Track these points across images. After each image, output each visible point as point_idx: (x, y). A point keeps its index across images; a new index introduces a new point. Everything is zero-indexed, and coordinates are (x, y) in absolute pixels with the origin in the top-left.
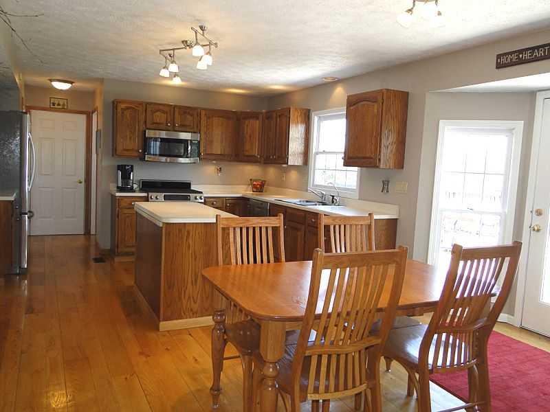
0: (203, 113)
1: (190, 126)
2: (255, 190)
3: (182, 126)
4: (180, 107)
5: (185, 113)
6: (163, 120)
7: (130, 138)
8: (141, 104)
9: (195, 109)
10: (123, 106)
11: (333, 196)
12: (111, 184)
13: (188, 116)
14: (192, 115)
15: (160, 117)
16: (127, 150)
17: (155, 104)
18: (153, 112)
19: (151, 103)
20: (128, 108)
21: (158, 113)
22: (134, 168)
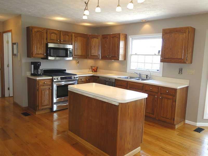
0: (73, 35)
1: (68, 41)
2: (93, 71)
3: (64, 41)
4: (63, 32)
5: (65, 35)
6: (55, 38)
7: (40, 47)
8: (44, 29)
9: (70, 32)
10: (36, 30)
11: (147, 75)
12: (27, 72)
13: (67, 36)
14: (68, 36)
15: (54, 37)
16: (38, 54)
17: (52, 29)
18: (51, 34)
19: (49, 29)
20: (38, 31)
21: (53, 34)
22: (41, 63)
